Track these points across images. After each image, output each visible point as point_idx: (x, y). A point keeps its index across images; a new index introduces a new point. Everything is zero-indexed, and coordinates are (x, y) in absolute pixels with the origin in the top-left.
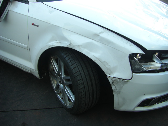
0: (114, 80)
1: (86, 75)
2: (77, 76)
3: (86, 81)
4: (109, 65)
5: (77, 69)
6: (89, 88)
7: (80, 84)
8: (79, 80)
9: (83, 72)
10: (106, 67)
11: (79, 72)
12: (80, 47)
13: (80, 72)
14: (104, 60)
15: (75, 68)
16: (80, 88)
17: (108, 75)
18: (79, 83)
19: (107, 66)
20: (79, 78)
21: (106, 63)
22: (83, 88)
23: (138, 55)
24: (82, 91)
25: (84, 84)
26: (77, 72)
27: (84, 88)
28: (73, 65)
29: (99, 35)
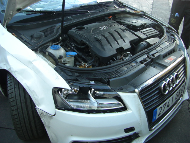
0: (41, 112)
1: (22, 101)
2: (12, 101)
3: (21, 108)
4: (37, 96)
5: (13, 95)
6: (24, 116)
7: (14, 110)
8: (13, 106)
9: (19, 99)
10: (35, 98)
11: (14, 98)
12: (15, 73)
13: (16, 98)
14: (33, 90)
15: (12, 94)
16: (14, 114)
17: (37, 106)
18: (13, 108)
19: (35, 96)
20: (13, 104)
21: (35, 93)
22: (16, 115)
23: (63, 90)
24: (16, 118)
25: (18, 111)
26: (13, 97)
27: (18, 115)
28: (11, 90)
29: (33, 63)
